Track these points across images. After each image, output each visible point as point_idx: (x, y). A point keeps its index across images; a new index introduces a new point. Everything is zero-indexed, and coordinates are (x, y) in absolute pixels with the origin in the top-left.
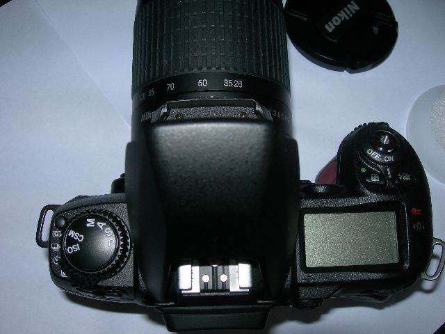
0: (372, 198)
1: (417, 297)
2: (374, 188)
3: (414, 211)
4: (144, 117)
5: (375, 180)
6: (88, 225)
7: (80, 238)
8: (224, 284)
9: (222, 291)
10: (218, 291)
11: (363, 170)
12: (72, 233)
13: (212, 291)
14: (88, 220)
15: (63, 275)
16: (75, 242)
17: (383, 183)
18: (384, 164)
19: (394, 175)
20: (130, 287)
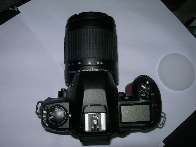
0: (142, 101)
1: (157, 129)
2: (143, 98)
3: (155, 105)
4: (70, 72)
5: (143, 95)
6: (56, 110)
7: (53, 114)
8: (98, 129)
9: (97, 131)
10: (96, 131)
11: (140, 92)
12: (51, 113)
13: (95, 131)
14: (56, 109)
15: (47, 125)
16: (52, 116)
17: (146, 96)
18: (146, 90)
19: (150, 93)
20: (68, 128)
